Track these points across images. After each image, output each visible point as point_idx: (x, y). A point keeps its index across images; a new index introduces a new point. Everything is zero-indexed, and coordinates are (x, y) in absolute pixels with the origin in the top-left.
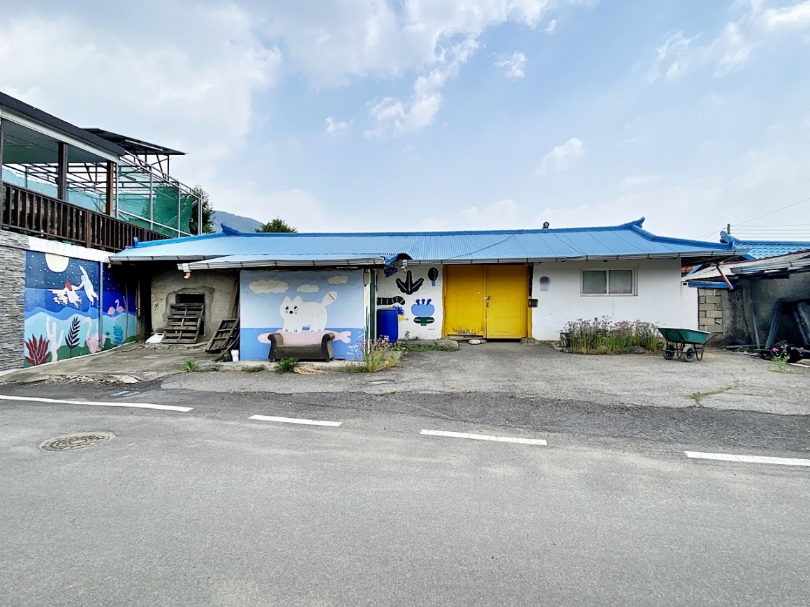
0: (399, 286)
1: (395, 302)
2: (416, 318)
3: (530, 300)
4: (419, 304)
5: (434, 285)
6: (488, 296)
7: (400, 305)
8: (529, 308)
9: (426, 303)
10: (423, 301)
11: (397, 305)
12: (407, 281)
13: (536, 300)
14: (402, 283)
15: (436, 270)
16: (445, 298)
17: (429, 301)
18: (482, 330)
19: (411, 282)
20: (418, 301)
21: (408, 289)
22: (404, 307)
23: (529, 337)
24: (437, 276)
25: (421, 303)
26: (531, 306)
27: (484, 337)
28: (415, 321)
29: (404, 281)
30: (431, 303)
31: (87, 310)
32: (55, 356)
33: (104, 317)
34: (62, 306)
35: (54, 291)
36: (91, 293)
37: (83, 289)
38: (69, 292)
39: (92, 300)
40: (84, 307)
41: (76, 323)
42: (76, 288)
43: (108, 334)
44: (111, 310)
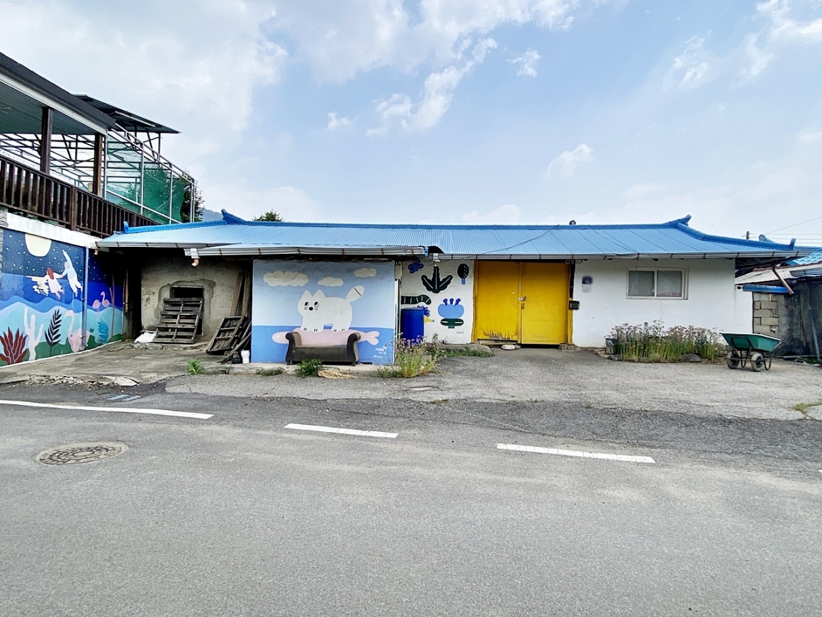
0: (425, 284)
1: (420, 301)
2: (443, 320)
3: (571, 302)
4: (446, 304)
5: (464, 283)
6: (523, 296)
7: (425, 305)
8: (569, 311)
9: (454, 303)
10: (452, 300)
11: (422, 304)
12: (434, 278)
13: (578, 302)
14: (429, 280)
15: (466, 266)
16: (475, 298)
17: (458, 301)
18: (516, 334)
19: (438, 279)
20: (445, 301)
21: (434, 287)
22: (430, 307)
23: (569, 343)
24: (467, 273)
25: (449, 302)
26: (571, 309)
27: (519, 342)
28: (442, 323)
29: (430, 278)
30: (460, 303)
31: (68, 302)
32: (33, 354)
33: (88, 311)
34: (42, 296)
35: (34, 279)
36: (74, 283)
37: (66, 277)
38: (50, 280)
39: (75, 290)
40: (67, 298)
41: (57, 316)
42: (59, 276)
43: (92, 331)
44: (96, 304)
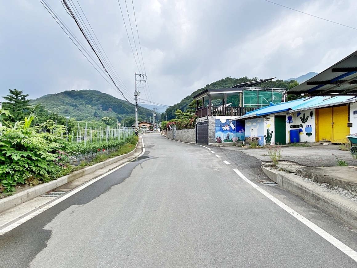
1: (300, 127)
2: (306, 133)
3: (348, 124)
4: (307, 127)
5: (312, 119)
6: (333, 122)
13: (352, 123)
14: (302, 119)
15: (313, 112)
16: (316, 124)
18: (331, 139)
19: (305, 118)
21: (304, 121)
22: (303, 129)
24: (313, 115)
26: (348, 127)
27: (332, 142)
30: (311, 127)
31: (232, 131)
32: (223, 141)
33: (237, 133)
34: (225, 131)
35: (223, 127)
36: (233, 127)
37: (231, 126)
38: (226, 127)
39: (233, 129)
41: (228, 134)
42: (228, 126)
43: (239, 137)
44: (240, 131)
